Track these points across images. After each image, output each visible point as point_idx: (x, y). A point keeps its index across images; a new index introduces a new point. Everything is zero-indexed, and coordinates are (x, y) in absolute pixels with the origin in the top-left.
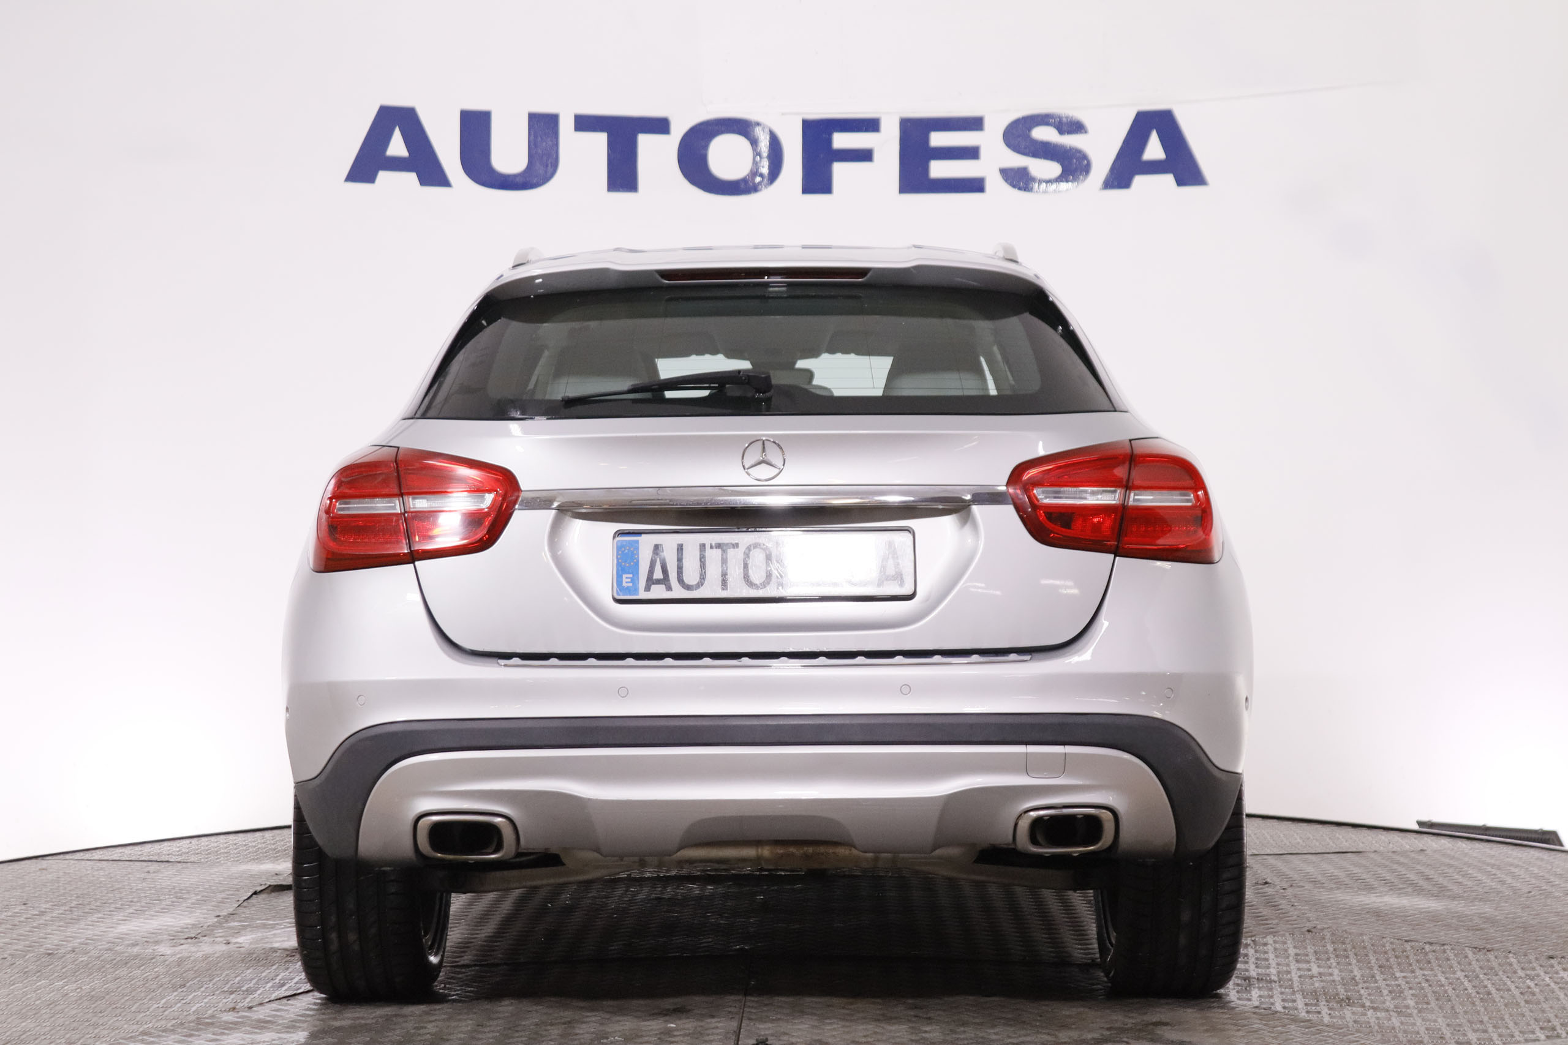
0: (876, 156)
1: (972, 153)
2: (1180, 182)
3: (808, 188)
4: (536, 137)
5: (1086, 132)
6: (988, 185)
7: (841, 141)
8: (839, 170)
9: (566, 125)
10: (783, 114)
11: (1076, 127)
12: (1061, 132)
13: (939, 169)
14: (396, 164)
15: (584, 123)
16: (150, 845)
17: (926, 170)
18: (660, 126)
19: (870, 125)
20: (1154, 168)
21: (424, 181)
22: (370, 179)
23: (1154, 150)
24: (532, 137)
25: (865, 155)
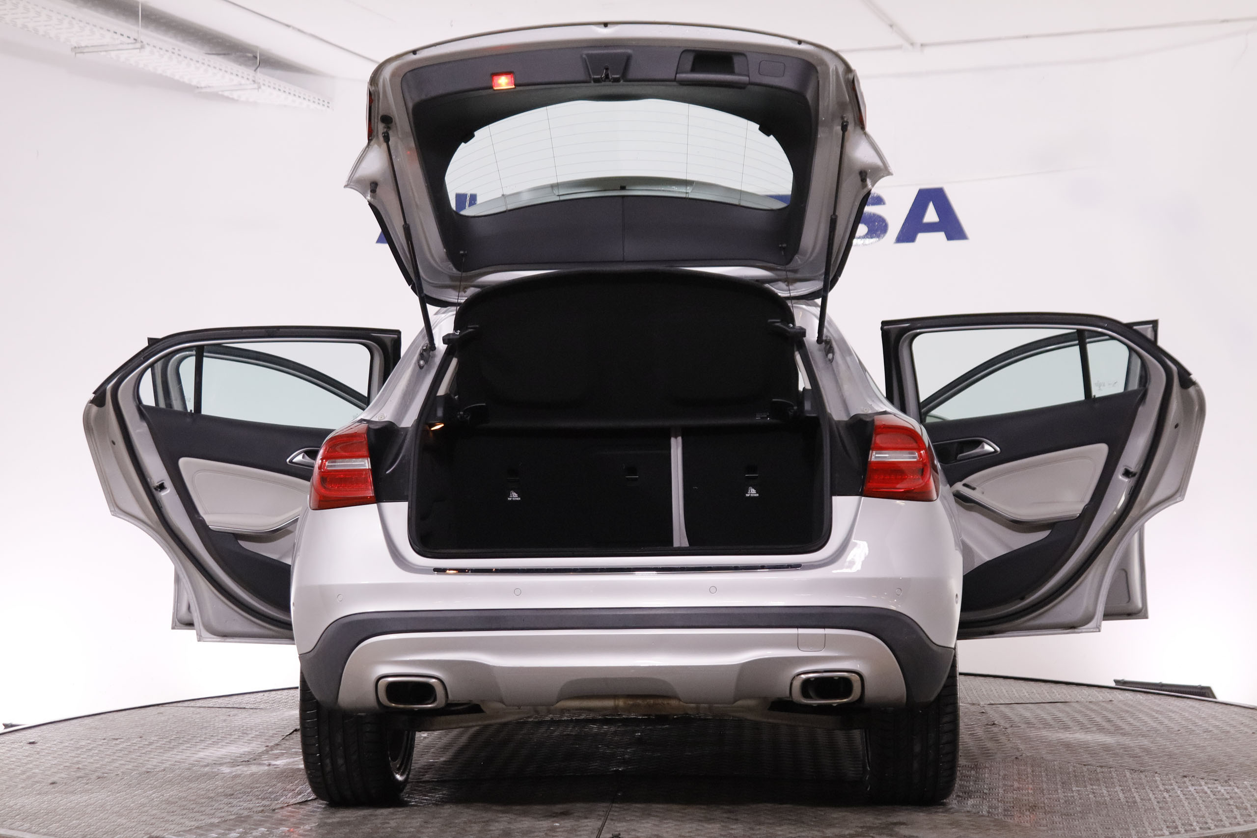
2: (949, 238)
5: (884, 204)
11: (876, 198)
16: (236, 697)
20: (931, 228)
23: (931, 215)
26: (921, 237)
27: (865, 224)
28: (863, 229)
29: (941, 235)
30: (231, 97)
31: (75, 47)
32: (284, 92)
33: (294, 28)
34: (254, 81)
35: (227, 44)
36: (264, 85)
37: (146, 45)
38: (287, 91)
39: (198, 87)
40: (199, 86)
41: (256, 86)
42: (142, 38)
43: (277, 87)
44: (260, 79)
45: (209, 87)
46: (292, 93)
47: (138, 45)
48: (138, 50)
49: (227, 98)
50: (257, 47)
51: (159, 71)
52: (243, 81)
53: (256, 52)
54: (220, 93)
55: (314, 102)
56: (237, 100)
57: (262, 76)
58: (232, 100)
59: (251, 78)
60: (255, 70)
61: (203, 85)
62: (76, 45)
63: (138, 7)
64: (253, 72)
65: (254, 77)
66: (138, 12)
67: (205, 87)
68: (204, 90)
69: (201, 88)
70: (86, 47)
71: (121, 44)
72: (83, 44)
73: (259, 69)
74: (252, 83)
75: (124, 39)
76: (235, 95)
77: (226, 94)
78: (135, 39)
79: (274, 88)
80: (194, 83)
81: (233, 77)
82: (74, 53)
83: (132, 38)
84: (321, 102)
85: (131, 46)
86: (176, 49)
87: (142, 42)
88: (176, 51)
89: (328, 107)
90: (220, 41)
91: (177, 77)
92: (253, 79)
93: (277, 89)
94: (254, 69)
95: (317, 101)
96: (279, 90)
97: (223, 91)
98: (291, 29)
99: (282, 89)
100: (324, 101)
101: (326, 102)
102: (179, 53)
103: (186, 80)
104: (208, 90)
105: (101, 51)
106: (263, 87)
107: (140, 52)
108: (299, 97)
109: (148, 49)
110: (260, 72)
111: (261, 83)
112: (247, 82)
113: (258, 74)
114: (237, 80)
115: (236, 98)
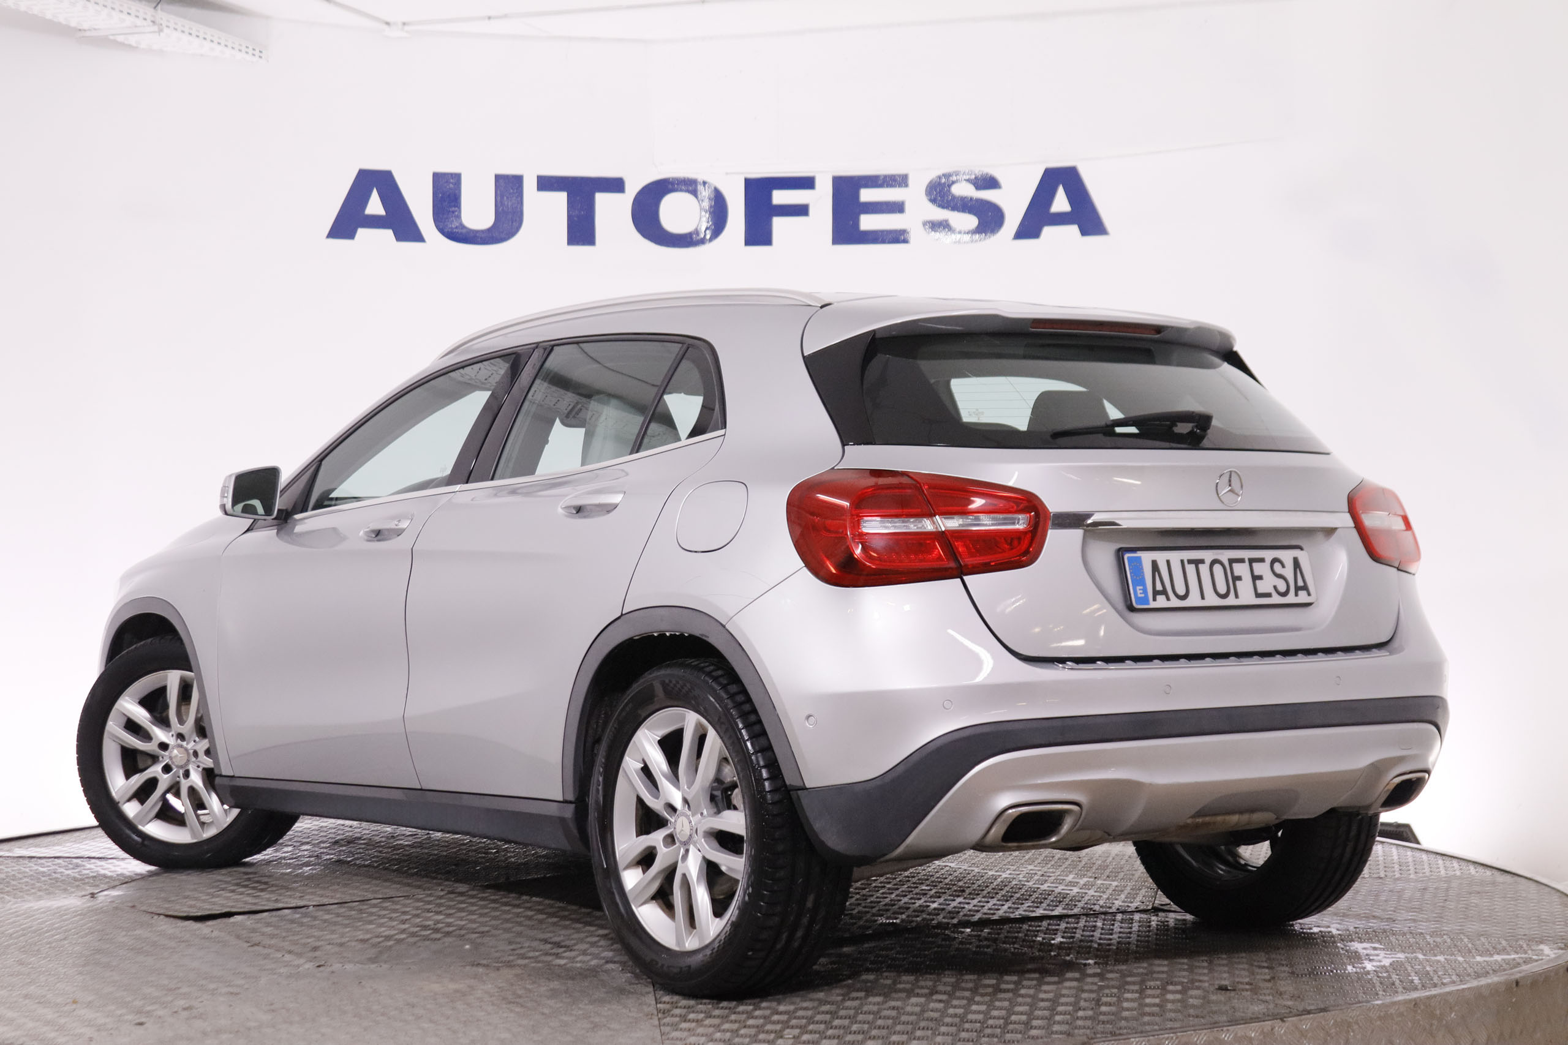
0: (811, 211)
1: (897, 208)
2: (1084, 232)
3: (750, 241)
4: (502, 197)
5: (1000, 188)
6: (913, 237)
7: (780, 197)
8: (779, 224)
9: (530, 186)
10: (727, 174)
11: (990, 183)
12: (978, 188)
13: (868, 222)
14: (375, 222)
15: (546, 184)
17: (857, 223)
18: (615, 185)
19: (807, 183)
20: (1061, 219)
21: (400, 237)
22: (351, 235)
23: (1061, 203)
24: (499, 198)
26: (1047, 231)
27: (975, 214)
28: (972, 221)
29: (1074, 229)
30: (126, 42)
32: (198, 36)
34: (153, 22)
36: (167, 26)
38: (201, 35)
39: (80, 30)
40: (79, 28)
41: (156, 28)
43: (187, 30)
44: (161, 19)
45: (95, 29)
46: (206, 37)
49: (122, 44)
51: (23, 8)
52: (139, 22)
54: (111, 37)
55: (240, 50)
56: (137, 47)
57: (166, 14)
58: (130, 46)
59: (149, 18)
60: (155, 8)
61: (85, 26)
64: (152, 10)
65: (153, 16)
67: (89, 30)
68: (88, 34)
69: (85, 30)
73: (159, 5)
74: (151, 24)
76: (132, 40)
77: (120, 39)
79: (183, 32)
80: (73, 24)
81: (125, 16)
84: (250, 51)
89: (260, 57)
91: (49, 16)
92: (152, 19)
94: (155, 4)
95: (244, 49)
96: (190, 34)
97: (113, 35)
100: (254, 49)
101: (251, 48)
103: (61, 19)
104: (93, 34)
106: (166, 30)
108: (219, 43)
110: (161, 10)
111: (164, 25)
112: (145, 23)
113: (159, 11)
114: (129, 21)
115: (134, 44)
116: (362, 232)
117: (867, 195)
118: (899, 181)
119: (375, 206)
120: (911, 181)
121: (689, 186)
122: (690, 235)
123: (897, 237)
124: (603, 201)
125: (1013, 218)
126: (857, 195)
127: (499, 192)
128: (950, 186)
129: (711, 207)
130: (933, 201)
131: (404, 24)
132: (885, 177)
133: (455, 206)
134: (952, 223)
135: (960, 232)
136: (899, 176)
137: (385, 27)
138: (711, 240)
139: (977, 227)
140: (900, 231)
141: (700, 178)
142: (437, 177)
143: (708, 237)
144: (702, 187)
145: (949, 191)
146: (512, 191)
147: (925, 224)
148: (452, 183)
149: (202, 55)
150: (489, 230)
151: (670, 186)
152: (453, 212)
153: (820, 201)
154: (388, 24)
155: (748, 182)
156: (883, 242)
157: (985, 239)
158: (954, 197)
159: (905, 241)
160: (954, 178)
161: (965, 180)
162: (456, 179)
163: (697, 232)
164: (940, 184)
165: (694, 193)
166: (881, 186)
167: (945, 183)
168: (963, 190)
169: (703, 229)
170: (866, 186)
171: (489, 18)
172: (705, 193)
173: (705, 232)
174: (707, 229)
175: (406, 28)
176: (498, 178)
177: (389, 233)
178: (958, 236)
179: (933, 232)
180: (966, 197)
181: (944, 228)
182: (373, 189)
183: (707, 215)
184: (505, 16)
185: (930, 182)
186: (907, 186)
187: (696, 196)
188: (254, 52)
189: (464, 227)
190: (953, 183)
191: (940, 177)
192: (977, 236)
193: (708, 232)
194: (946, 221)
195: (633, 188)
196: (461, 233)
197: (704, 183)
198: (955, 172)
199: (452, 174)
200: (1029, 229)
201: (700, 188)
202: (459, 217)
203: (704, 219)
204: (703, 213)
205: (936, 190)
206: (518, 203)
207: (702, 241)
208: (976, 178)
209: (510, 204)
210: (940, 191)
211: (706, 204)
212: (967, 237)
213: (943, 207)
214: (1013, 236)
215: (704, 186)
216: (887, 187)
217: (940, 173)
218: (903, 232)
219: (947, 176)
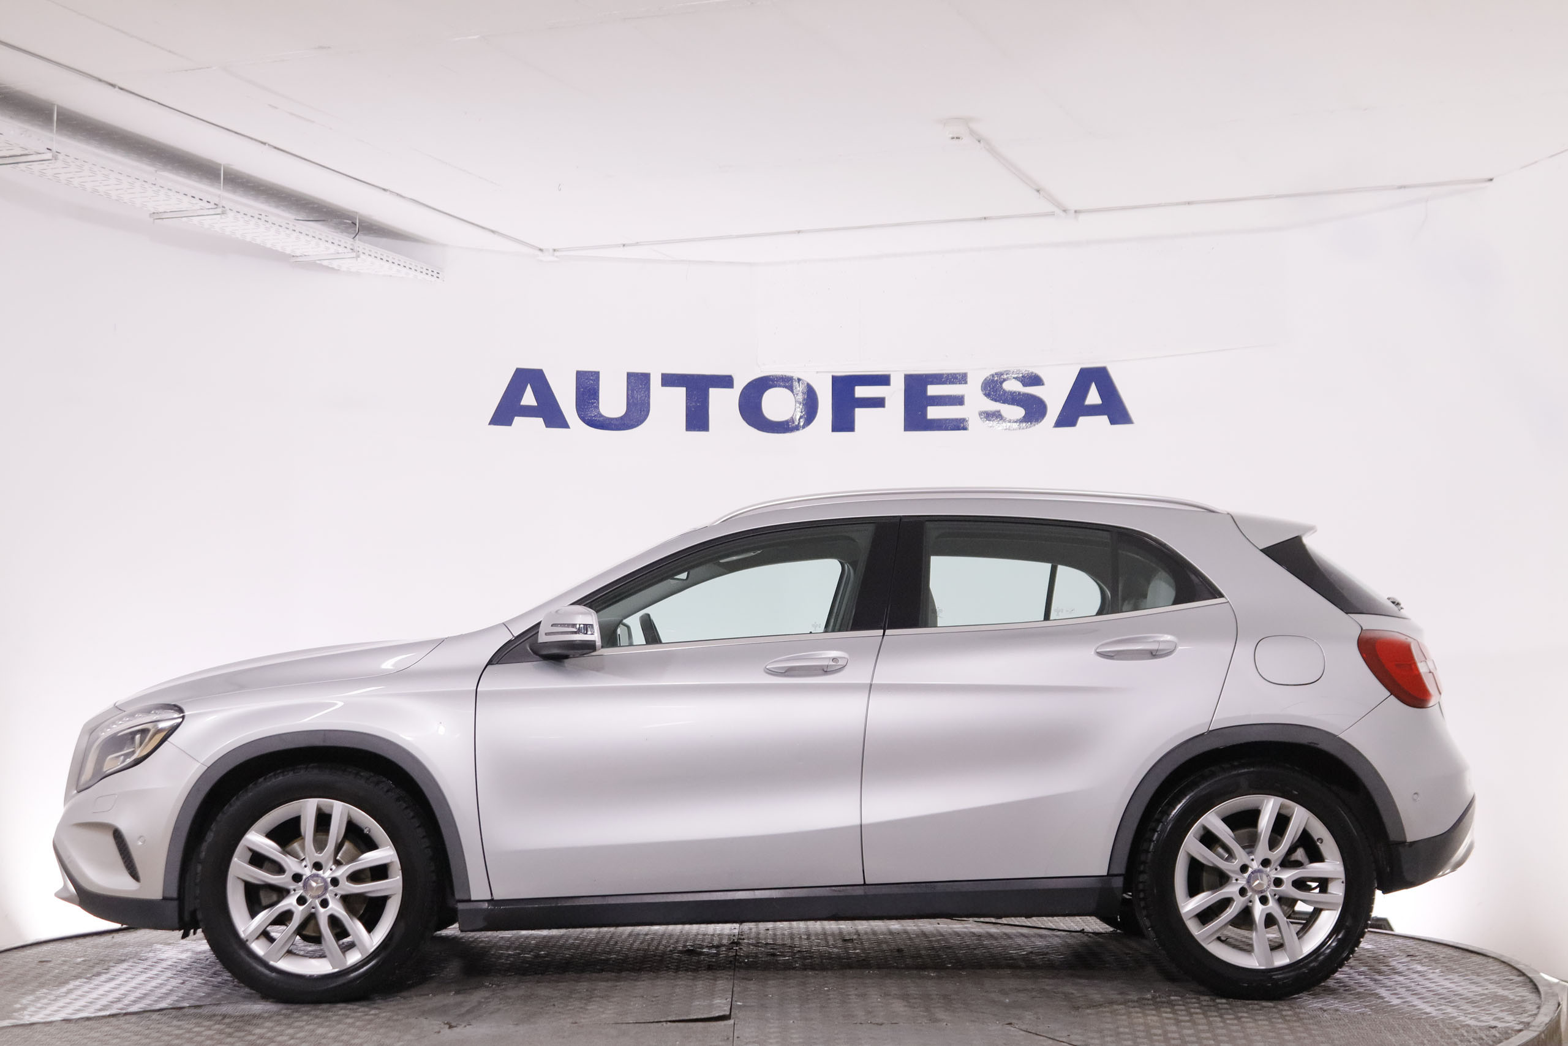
0: (887, 403)
1: (958, 401)
2: (1113, 422)
3: (836, 427)
4: (632, 391)
5: (1043, 384)
6: (971, 425)
7: (861, 392)
8: (860, 413)
9: (655, 382)
10: (817, 372)
11: (1034, 380)
12: (1025, 385)
13: (934, 413)
14: (528, 412)
15: (669, 380)
17: (925, 413)
18: (726, 382)
19: (883, 380)
20: (1093, 411)
21: (549, 424)
22: (509, 423)
23: (1093, 397)
25: (879, 403)
26: (1082, 420)
27: (1022, 406)
28: (1019, 412)
29: (1104, 419)
30: (330, 266)
31: (154, 213)
32: (387, 261)
33: (392, 192)
34: (352, 249)
35: (325, 210)
36: (364, 253)
37: (228, 211)
38: (390, 260)
39: (293, 256)
41: (354, 255)
42: (224, 203)
43: (379, 256)
44: (359, 247)
45: (305, 256)
46: (397, 262)
47: (219, 211)
48: (219, 216)
49: (327, 268)
50: (357, 213)
51: (248, 239)
52: (340, 250)
53: (356, 219)
54: (318, 262)
55: (421, 273)
56: (339, 270)
57: (363, 244)
58: (333, 269)
59: (349, 246)
60: (354, 238)
61: (298, 254)
62: (153, 210)
63: (220, 170)
64: (351, 240)
65: (352, 244)
66: (220, 174)
67: (301, 256)
68: (300, 259)
69: (297, 256)
70: (165, 212)
71: (202, 209)
72: (161, 210)
73: (357, 237)
74: (351, 251)
75: (204, 204)
76: (335, 264)
77: (325, 263)
78: (215, 204)
79: (376, 257)
80: (288, 251)
81: (329, 245)
82: (152, 220)
83: (212, 203)
84: (430, 272)
85: (212, 212)
86: (263, 215)
87: (223, 207)
88: (263, 217)
89: (438, 278)
90: (316, 206)
91: (268, 246)
92: (351, 247)
93: (379, 258)
94: (352, 236)
95: (425, 271)
96: (382, 259)
97: (320, 260)
98: (388, 193)
99: (385, 258)
101: (430, 270)
102: (267, 219)
103: (279, 248)
104: (305, 259)
105: (182, 217)
106: (362, 256)
107: (221, 218)
108: (405, 267)
109: (231, 214)
110: (359, 240)
111: (361, 252)
112: (346, 250)
113: (357, 241)
114: (333, 249)
115: (337, 268)
116: (517, 420)
117: (933, 390)
118: (960, 378)
119: (529, 399)
120: (969, 380)
121: (786, 382)
122: (787, 422)
123: (958, 425)
124: (714, 393)
125: (1054, 409)
126: (925, 390)
127: (630, 387)
128: (1001, 383)
129: (804, 400)
130: (988, 395)
131: (554, 250)
132: (948, 375)
133: (594, 399)
134: (1003, 413)
135: (1010, 422)
136: (959, 374)
137: (539, 253)
138: (804, 427)
139: (1024, 417)
140: (961, 419)
141: (796, 376)
142: (580, 375)
143: (802, 424)
144: (797, 383)
145: (1001, 387)
146: (640, 386)
147: (981, 414)
148: (592, 380)
149: (391, 276)
150: (622, 418)
151: (771, 383)
152: (593, 403)
153: (895, 395)
154: (541, 250)
155: (835, 379)
156: (946, 429)
157: (1030, 427)
158: (1005, 392)
159: (965, 429)
160: (1005, 377)
161: (1014, 378)
162: (596, 374)
163: (792, 420)
164: (993, 381)
165: (791, 388)
166: (944, 383)
167: (997, 380)
168: (1012, 386)
169: (798, 417)
170: (932, 383)
171: (624, 245)
172: (799, 388)
173: (799, 420)
174: (801, 417)
175: (557, 254)
176: (630, 375)
177: (540, 420)
178: (1009, 424)
179: (988, 421)
180: (1014, 392)
181: (997, 418)
182: (527, 385)
183: (801, 407)
184: (637, 244)
185: (985, 379)
186: (966, 383)
187: (792, 391)
188: (433, 274)
189: (602, 416)
190: (1005, 380)
191: (993, 376)
192: (1024, 424)
193: (801, 420)
194: (999, 411)
195: (740, 384)
196: (599, 421)
197: (799, 380)
198: (1005, 371)
199: (591, 372)
200: (1067, 419)
201: (796, 384)
202: (597, 407)
203: (799, 410)
204: (798, 405)
205: (989, 387)
206: (646, 396)
207: (797, 428)
208: (1022, 376)
209: (639, 397)
210: (993, 388)
211: (800, 397)
212: (1015, 425)
213: (996, 401)
214: (1053, 424)
215: (799, 382)
216: (950, 384)
217: (993, 372)
218: (963, 420)
219: (1000, 374)
